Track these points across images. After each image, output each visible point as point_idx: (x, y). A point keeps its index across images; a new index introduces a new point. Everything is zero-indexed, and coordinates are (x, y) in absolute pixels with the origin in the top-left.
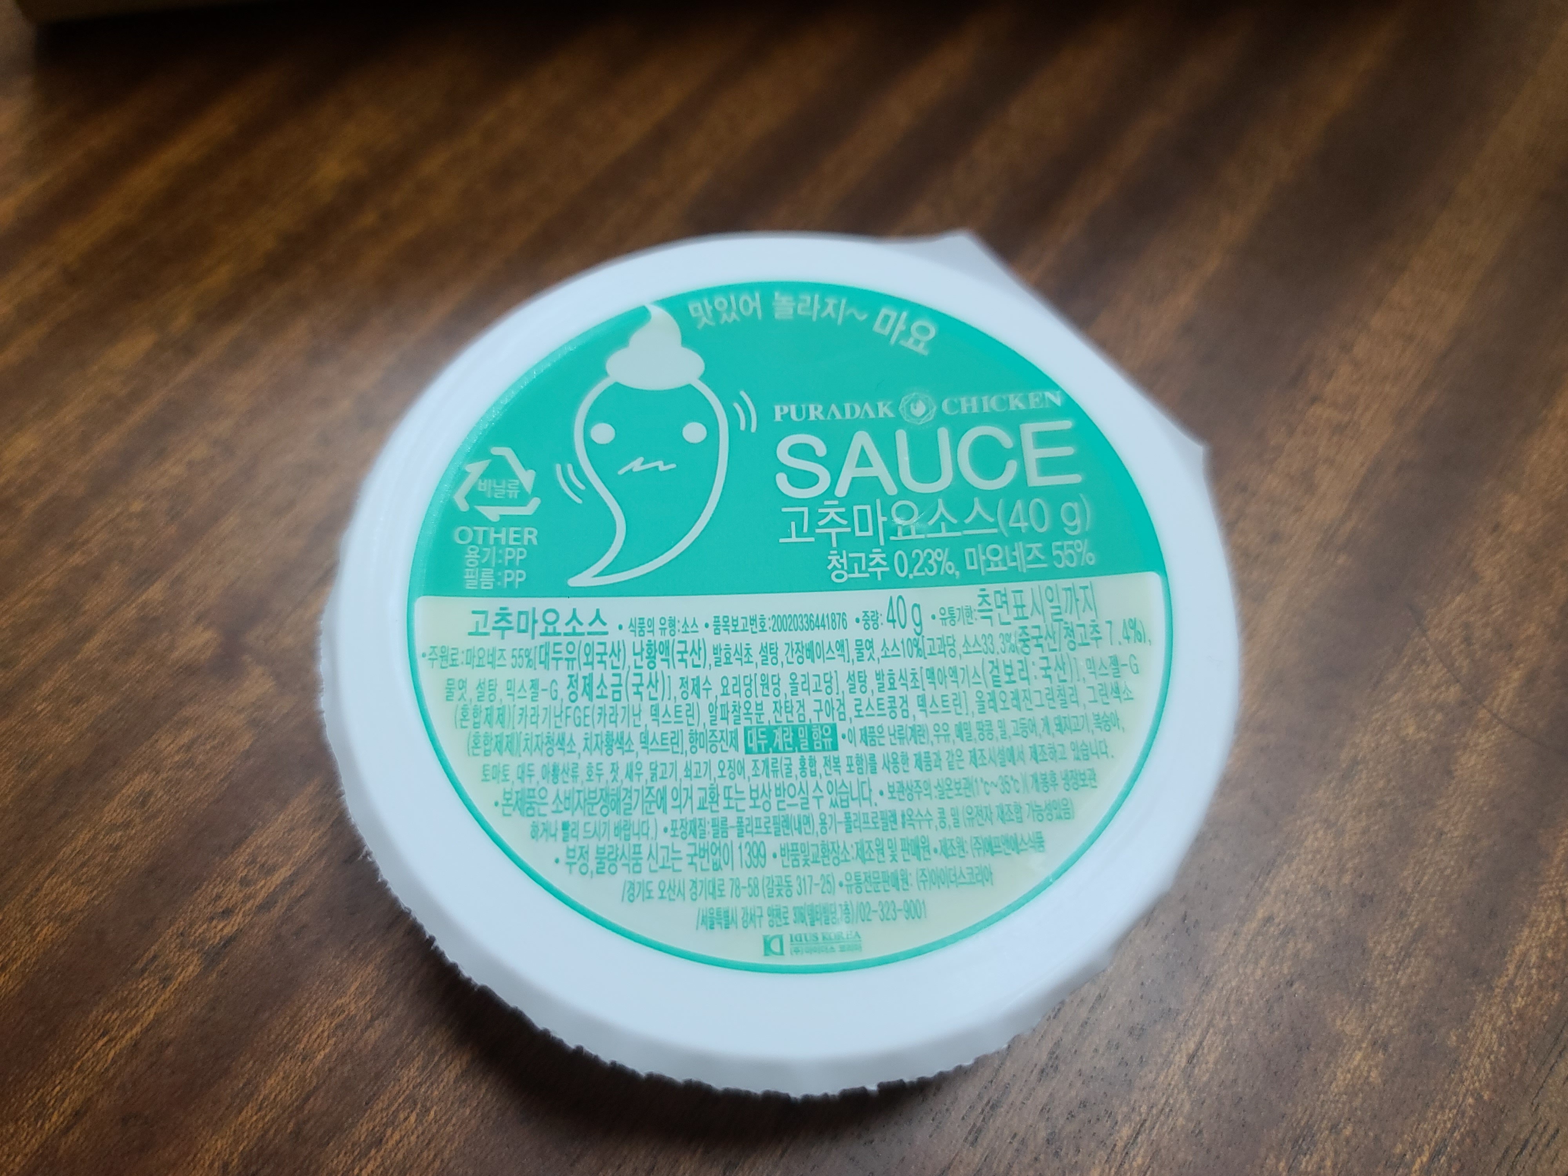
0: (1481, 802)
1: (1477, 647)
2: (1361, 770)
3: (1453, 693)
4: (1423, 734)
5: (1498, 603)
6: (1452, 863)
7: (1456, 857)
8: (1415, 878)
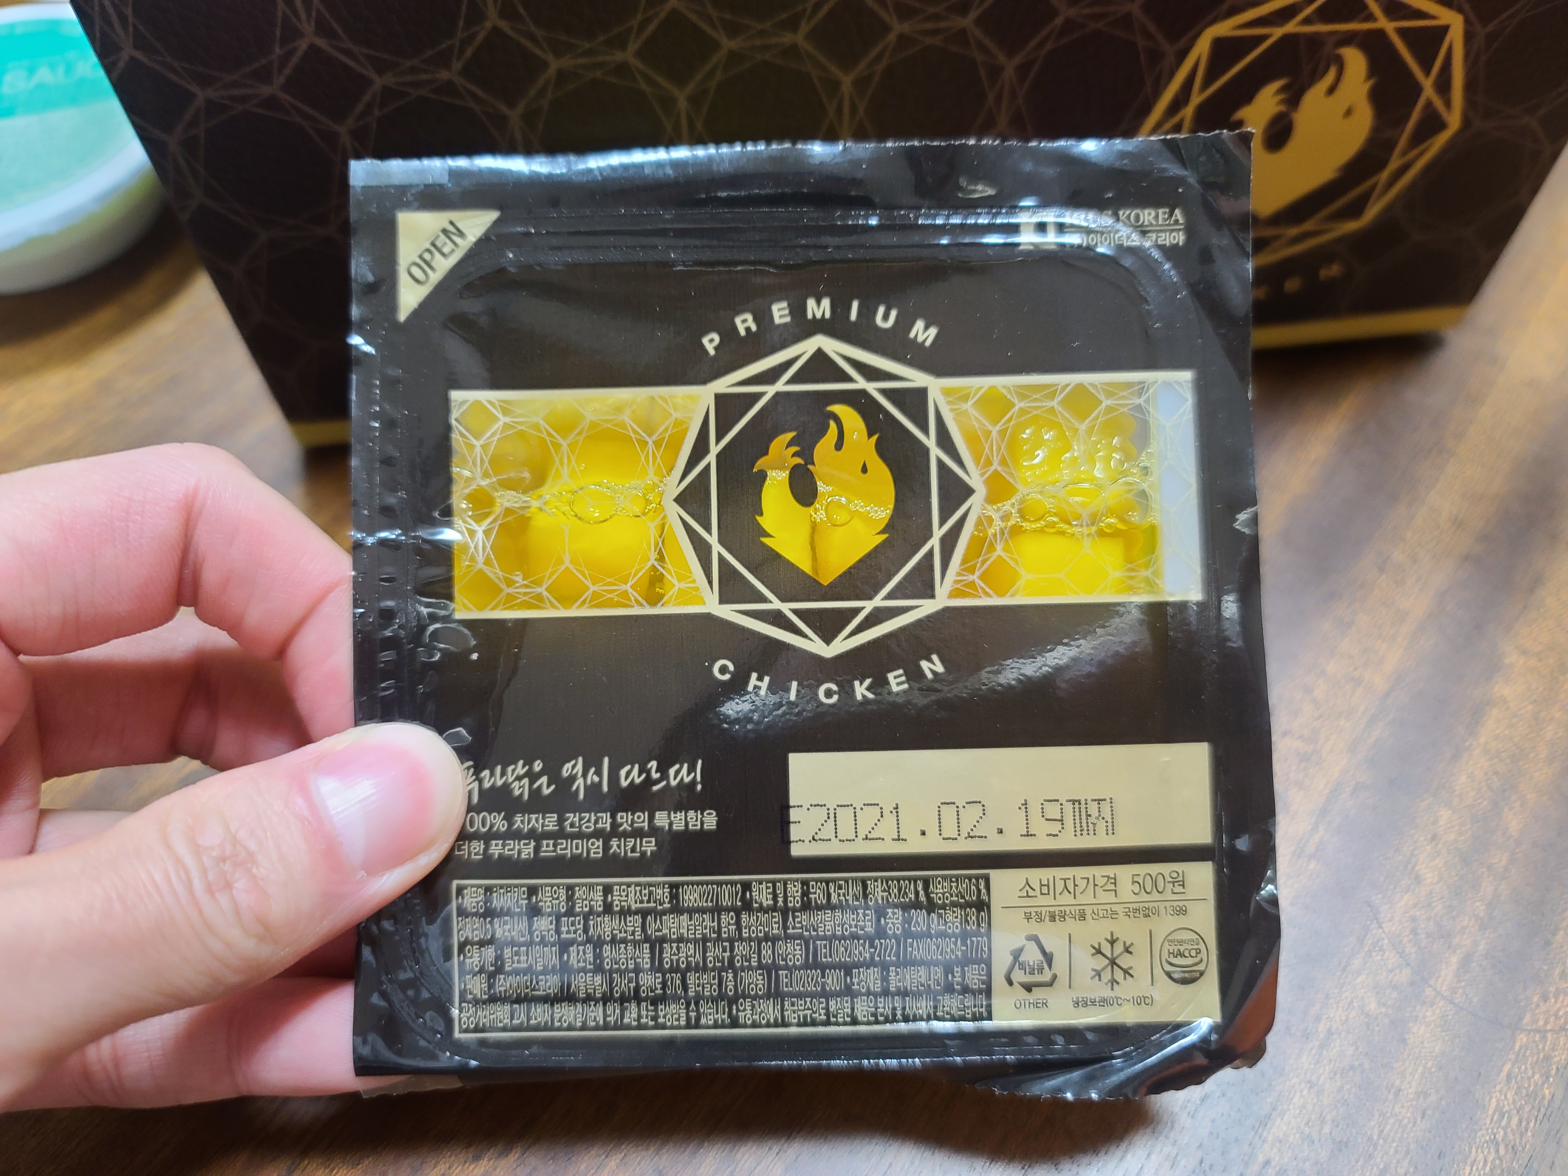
0: (1429, 1065)
1: (1423, 936)
2: (1336, 1040)
3: (1404, 976)
4: (1383, 1010)
5: (1438, 900)
6: (1409, 1115)
7: (1411, 1109)
8: (1379, 1127)
